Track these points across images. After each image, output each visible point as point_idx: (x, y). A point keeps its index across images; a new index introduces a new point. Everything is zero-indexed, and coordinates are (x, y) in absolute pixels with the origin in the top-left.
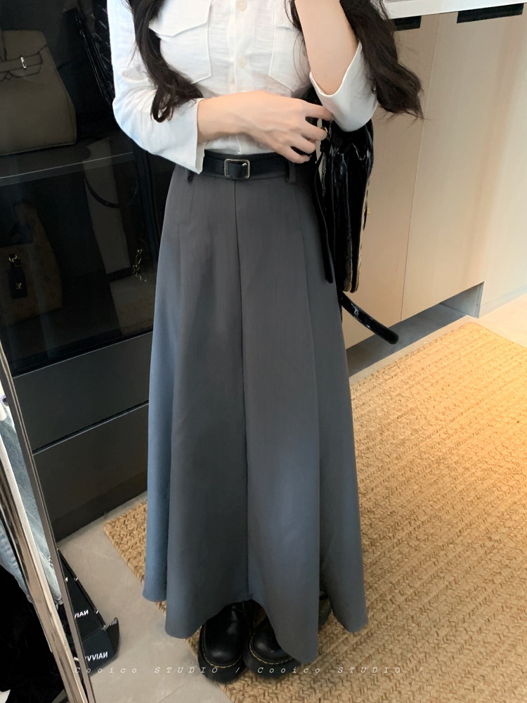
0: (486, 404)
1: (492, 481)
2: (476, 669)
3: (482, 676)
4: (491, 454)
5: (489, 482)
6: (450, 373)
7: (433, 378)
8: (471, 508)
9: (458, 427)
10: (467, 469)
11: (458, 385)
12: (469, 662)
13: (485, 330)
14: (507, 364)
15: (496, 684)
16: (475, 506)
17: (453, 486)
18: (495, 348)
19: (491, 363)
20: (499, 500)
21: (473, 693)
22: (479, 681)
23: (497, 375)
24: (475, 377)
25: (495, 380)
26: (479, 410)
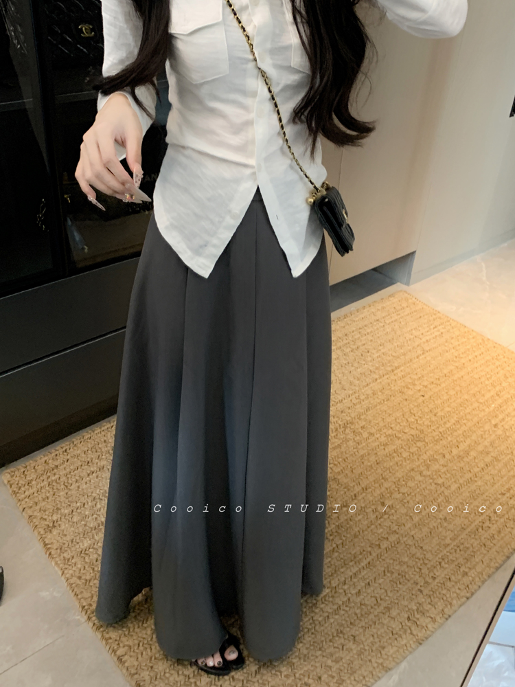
0: (401, 371)
1: (395, 447)
2: (348, 629)
3: (352, 635)
4: (397, 421)
5: (391, 448)
6: (371, 341)
7: (354, 344)
8: (369, 473)
9: (370, 392)
10: (372, 434)
11: (377, 352)
12: (344, 622)
13: (414, 299)
14: (429, 333)
15: (366, 644)
16: (373, 471)
17: (355, 450)
18: (420, 317)
19: (414, 331)
20: (398, 466)
21: (341, 652)
22: (349, 641)
23: (417, 343)
24: (396, 344)
25: (414, 348)
26: (393, 377)
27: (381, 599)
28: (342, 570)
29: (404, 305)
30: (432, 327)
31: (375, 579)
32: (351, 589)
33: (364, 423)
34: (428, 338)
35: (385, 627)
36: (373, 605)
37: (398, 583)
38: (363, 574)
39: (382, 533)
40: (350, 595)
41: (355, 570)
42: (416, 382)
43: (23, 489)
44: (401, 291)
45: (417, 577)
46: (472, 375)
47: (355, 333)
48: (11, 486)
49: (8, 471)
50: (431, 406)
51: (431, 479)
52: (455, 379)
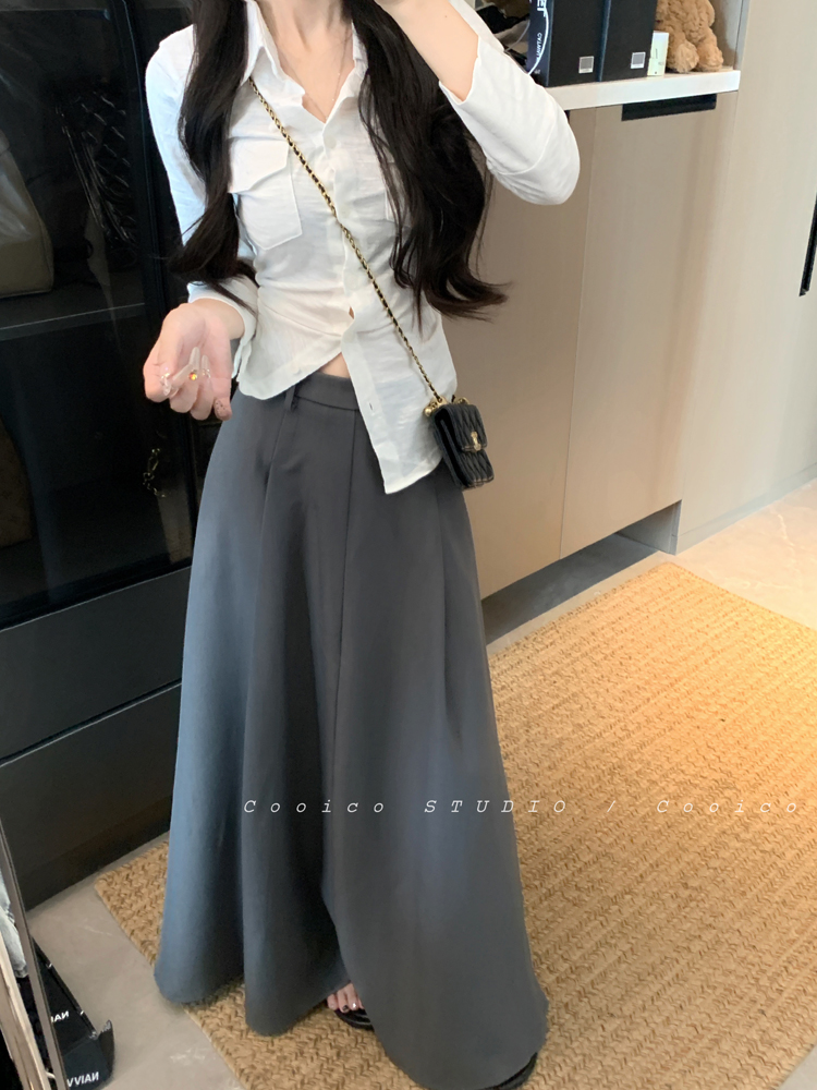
0: (685, 685)
2: (659, 1076)
4: (690, 759)
6: (633, 640)
7: (608, 647)
8: (658, 841)
9: (642, 719)
10: (654, 782)
11: (644, 657)
12: (650, 1066)
13: (687, 574)
14: (718, 624)
16: (664, 838)
18: (701, 601)
19: (694, 623)
20: (700, 828)
23: (702, 641)
24: (669, 644)
25: (698, 648)
26: (674, 695)
27: (703, 1028)
28: (636, 989)
29: (674, 584)
30: (720, 615)
31: (689, 999)
32: (655, 1017)
33: (640, 766)
34: (716, 632)
35: (716, 1069)
36: (691, 1037)
37: (726, 1003)
38: (669, 993)
39: (690, 929)
40: (653, 1025)
41: (656, 987)
42: (710, 701)
43: (127, 901)
44: (666, 563)
45: (754, 991)
46: (791, 684)
47: (606, 629)
48: (109, 900)
49: (103, 876)
50: (738, 735)
51: (753, 844)
52: (767, 691)
